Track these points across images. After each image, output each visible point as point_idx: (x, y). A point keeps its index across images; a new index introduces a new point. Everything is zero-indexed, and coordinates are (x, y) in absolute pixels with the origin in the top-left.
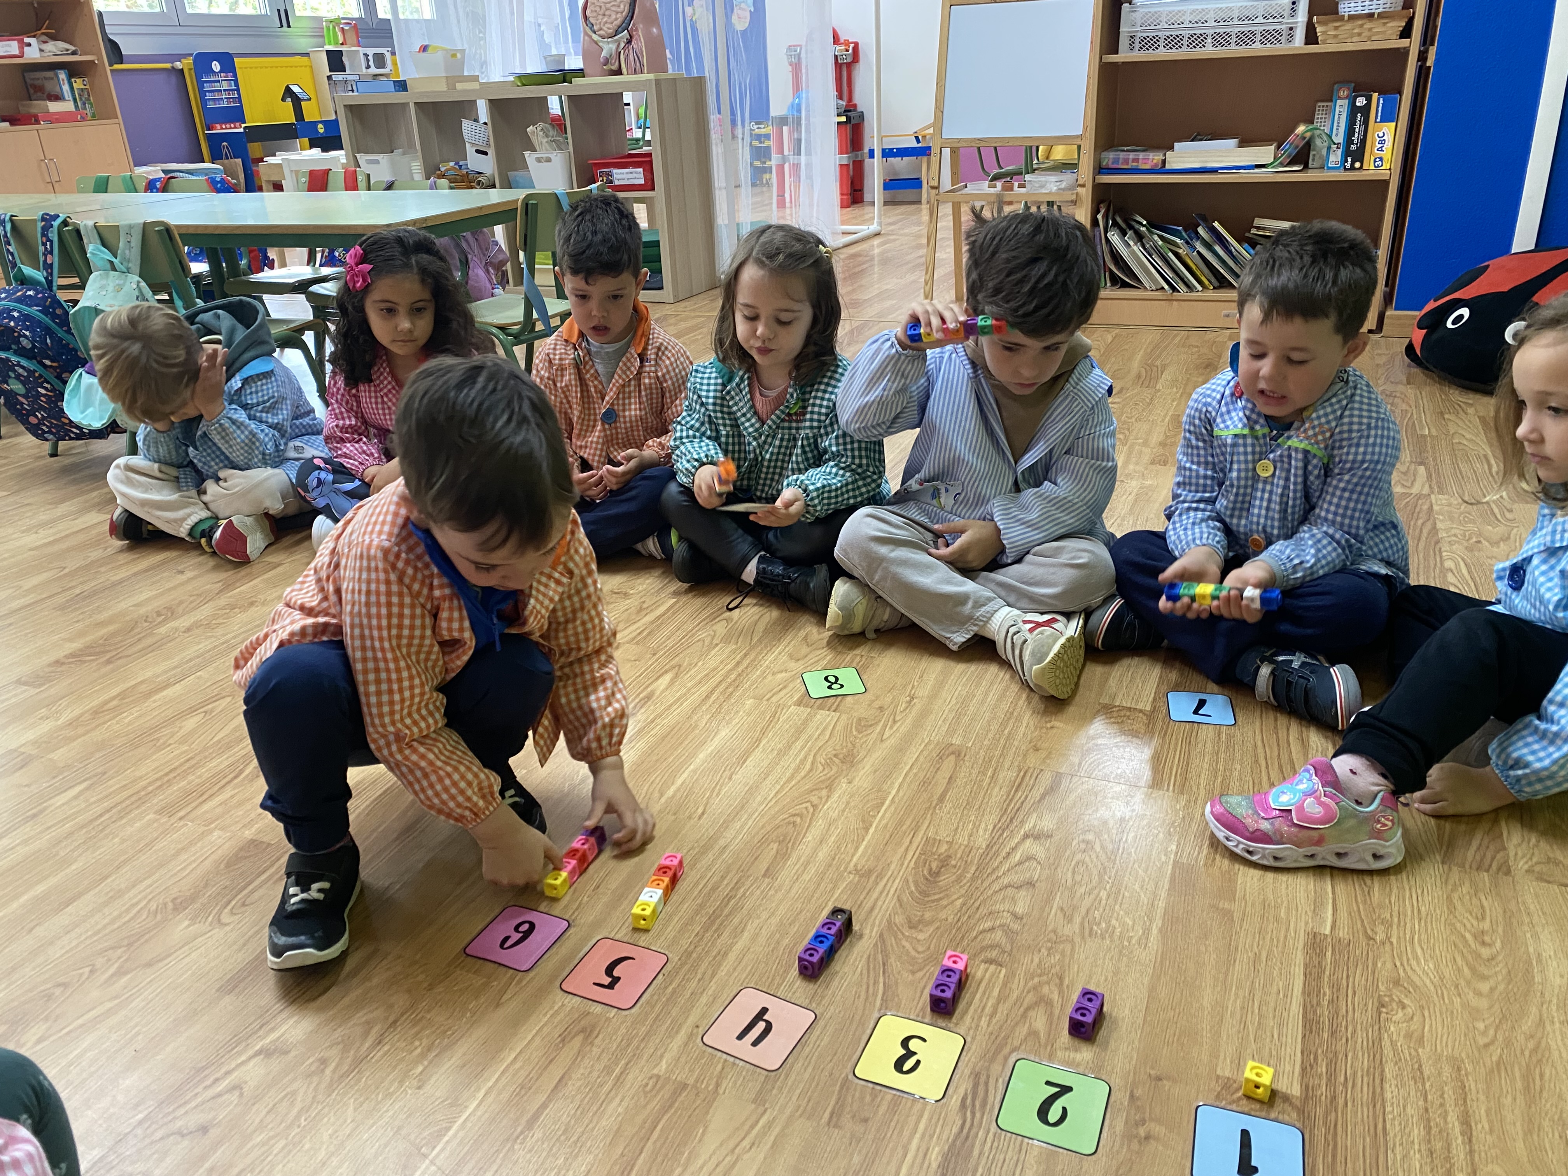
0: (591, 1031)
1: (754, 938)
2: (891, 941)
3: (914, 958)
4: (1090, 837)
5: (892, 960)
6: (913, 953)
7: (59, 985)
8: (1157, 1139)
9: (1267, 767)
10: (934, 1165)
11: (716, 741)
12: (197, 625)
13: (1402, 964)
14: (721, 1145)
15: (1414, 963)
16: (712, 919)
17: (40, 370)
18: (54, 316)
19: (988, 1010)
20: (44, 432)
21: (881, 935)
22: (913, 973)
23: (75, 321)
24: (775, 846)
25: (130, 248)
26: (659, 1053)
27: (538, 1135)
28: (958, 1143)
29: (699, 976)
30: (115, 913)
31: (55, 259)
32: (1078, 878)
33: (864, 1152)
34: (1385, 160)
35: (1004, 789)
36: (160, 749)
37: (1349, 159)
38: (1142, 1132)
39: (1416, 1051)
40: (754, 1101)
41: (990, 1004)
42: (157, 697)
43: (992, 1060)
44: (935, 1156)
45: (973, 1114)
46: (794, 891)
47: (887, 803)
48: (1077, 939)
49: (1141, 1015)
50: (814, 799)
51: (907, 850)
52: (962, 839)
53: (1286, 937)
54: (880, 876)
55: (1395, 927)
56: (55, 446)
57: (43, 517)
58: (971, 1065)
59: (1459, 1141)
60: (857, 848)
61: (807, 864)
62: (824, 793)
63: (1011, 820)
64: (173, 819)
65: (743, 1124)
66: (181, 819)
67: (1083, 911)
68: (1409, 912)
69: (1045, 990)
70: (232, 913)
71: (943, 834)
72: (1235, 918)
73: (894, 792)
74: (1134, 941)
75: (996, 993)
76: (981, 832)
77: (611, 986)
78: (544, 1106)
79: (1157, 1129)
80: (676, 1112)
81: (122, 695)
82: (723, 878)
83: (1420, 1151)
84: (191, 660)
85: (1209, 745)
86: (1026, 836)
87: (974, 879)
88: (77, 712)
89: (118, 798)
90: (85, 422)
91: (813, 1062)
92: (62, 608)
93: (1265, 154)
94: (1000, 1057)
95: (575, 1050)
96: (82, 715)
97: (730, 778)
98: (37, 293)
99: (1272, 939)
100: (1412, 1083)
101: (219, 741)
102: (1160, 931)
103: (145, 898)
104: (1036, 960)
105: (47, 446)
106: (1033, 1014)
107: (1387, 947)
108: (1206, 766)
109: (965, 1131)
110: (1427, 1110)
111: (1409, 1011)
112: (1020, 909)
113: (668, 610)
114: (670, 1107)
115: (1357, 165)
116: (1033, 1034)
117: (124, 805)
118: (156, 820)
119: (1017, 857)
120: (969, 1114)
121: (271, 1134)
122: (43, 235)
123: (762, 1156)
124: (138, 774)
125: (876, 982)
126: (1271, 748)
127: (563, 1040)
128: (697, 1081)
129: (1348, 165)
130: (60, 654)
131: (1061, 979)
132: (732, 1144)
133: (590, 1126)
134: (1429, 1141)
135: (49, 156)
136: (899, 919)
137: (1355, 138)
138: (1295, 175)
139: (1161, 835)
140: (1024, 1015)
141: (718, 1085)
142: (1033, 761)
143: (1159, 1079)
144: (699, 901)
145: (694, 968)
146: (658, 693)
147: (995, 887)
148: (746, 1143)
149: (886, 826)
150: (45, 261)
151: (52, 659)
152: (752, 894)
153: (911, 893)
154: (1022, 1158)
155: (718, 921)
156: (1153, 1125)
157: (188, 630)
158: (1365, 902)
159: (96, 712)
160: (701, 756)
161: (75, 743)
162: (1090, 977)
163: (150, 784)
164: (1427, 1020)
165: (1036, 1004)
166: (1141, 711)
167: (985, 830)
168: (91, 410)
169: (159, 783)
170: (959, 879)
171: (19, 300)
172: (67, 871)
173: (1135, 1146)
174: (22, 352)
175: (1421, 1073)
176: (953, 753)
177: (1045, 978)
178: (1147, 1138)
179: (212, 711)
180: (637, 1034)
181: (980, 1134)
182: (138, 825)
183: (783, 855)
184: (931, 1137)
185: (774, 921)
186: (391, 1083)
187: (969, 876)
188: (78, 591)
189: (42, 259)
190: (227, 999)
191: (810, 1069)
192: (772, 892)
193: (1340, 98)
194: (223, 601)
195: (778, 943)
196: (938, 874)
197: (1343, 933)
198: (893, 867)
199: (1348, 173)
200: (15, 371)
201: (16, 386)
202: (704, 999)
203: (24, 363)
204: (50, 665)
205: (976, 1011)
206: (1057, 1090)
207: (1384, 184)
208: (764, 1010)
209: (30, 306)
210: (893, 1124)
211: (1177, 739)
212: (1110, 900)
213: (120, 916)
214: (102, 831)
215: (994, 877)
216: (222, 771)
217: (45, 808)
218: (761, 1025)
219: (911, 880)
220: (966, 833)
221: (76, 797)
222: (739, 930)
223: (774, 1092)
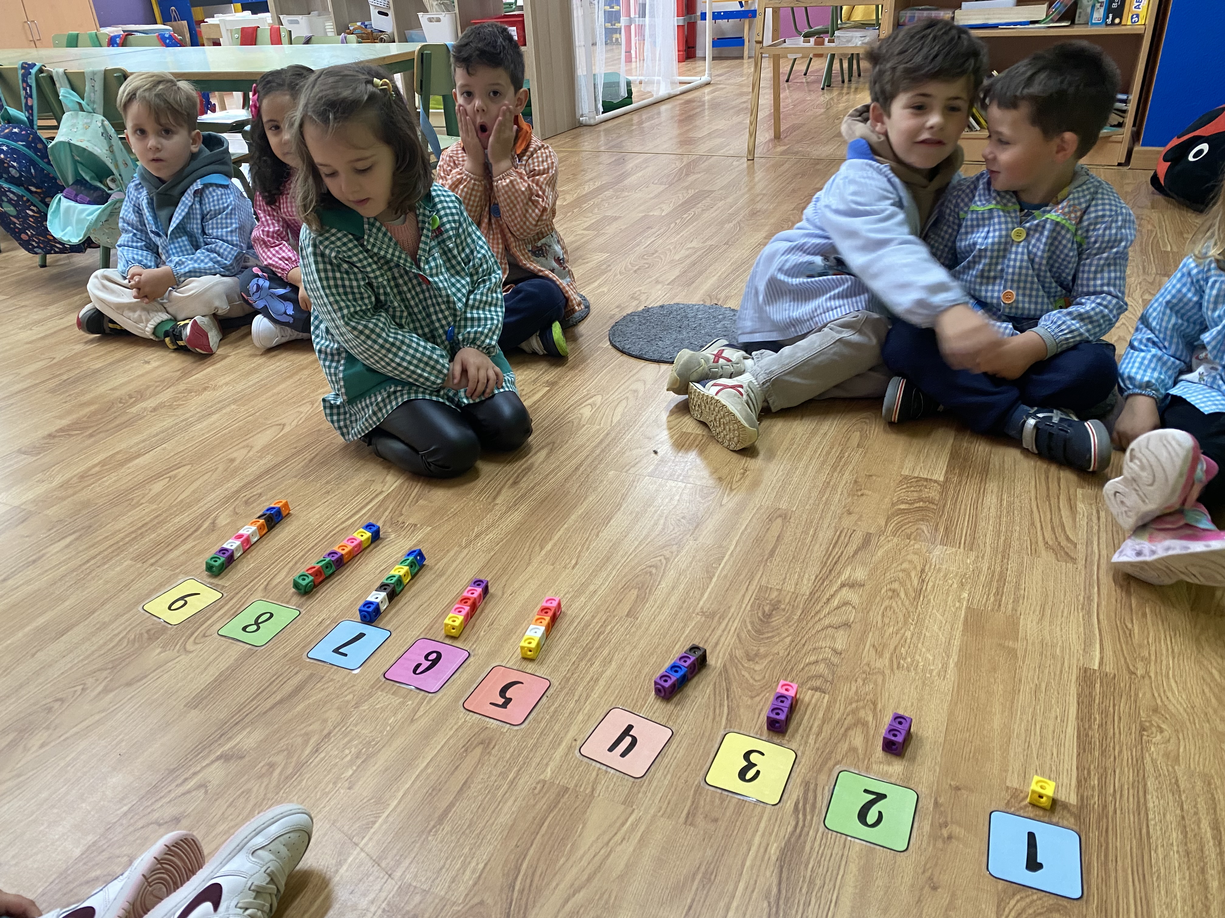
0: (489, 743)
1: (621, 666)
2: (732, 671)
3: (753, 685)
4: (896, 585)
5: (734, 686)
6: (751, 681)
7: (57, 700)
8: (958, 839)
9: (1042, 528)
10: (774, 858)
11: (585, 504)
12: (161, 406)
13: (1159, 695)
14: (598, 839)
15: (1169, 694)
16: (586, 649)
17: (27, 196)
18: (36, 150)
19: (815, 729)
20: (34, 247)
21: (725, 666)
22: (752, 698)
23: (53, 155)
24: (635, 592)
25: (95, 91)
26: (545, 762)
27: (447, 828)
28: (793, 840)
29: (576, 698)
30: (101, 642)
31: (34, 102)
32: (887, 621)
33: (715, 847)
34: (1141, 16)
35: (824, 547)
36: (134, 507)
37: (1111, 16)
38: (945, 832)
39: (1173, 768)
40: (624, 803)
41: (816, 725)
42: (131, 465)
43: (820, 771)
44: (774, 851)
45: (805, 815)
46: (652, 628)
47: (727, 557)
48: (887, 672)
49: (943, 735)
50: (667, 553)
51: (744, 596)
52: (790, 587)
53: (1061, 672)
54: (722, 618)
55: (1152, 663)
56: (44, 259)
57: (36, 317)
58: (801, 774)
59: (1211, 843)
60: (702, 595)
61: (661, 607)
62: (675, 548)
63: (830, 571)
64: (146, 565)
65: (615, 822)
66: (152, 565)
67: (892, 647)
68: (1164, 652)
69: (862, 714)
70: (195, 643)
71: (774, 583)
72: (1019, 655)
73: (732, 548)
74: (934, 673)
75: (821, 715)
76: (805, 581)
77: (504, 705)
78: (451, 805)
79: (956, 830)
80: (560, 810)
81: (103, 463)
82: (594, 617)
83: (1178, 852)
84: (157, 435)
85: (993, 510)
86: (843, 585)
87: (800, 620)
88: (68, 476)
89: (101, 548)
90: (65, 239)
91: (671, 770)
92: (53, 391)
93: (1039, 11)
94: (826, 769)
95: (476, 759)
96: (71, 478)
97: (597, 536)
98: (21, 130)
99: (1049, 673)
100: (1170, 795)
101: (182, 501)
102: (956, 665)
103: (125, 629)
104: (854, 688)
105: (37, 259)
106: (851, 733)
107: (1147, 681)
108: (991, 528)
109: (798, 831)
110: (1183, 818)
111: (1166, 734)
112: (839, 646)
113: (543, 396)
114: (555, 807)
115: (1117, 21)
116: (853, 750)
117: (106, 553)
118: (131, 566)
119: (835, 602)
120: (801, 816)
121: (232, 823)
122: (24, 81)
123: (631, 849)
124: (117, 527)
125: (721, 705)
126: (1045, 513)
127: (466, 750)
128: (576, 786)
129: (1109, 21)
130: (52, 429)
131: (875, 704)
132: (606, 838)
133: (491, 822)
134: (1186, 844)
135: (31, 19)
136: (739, 653)
138: (1064, 30)
139: (955, 586)
140: (845, 735)
141: (593, 790)
142: (847, 522)
143: (958, 788)
144: (574, 636)
145: (572, 691)
146: (536, 465)
147: (818, 627)
148: (618, 837)
149: (726, 576)
150: (26, 103)
151: (46, 433)
152: (618, 630)
153: (748, 631)
154: (846, 853)
155: (590, 653)
156: (954, 827)
157: (154, 410)
158: (1127, 643)
159: (82, 477)
160: (573, 517)
161: (65, 502)
162: (899, 703)
163: (126, 536)
164: (1182, 742)
165: (855, 725)
166: (935, 481)
167: (809, 580)
168: (69, 228)
169: (133, 536)
170: (788, 620)
171: (6, 137)
172: (62, 607)
173: (940, 844)
174: (11, 180)
175: (1178, 786)
176: (780, 516)
177: (861, 704)
178: (950, 837)
179: (175, 476)
180: (526, 746)
181: (811, 833)
182: (118, 569)
183: (642, 599)
184: (771, 834)
185: (637, 653)
186: (327, 784)
187: (796, 617)
188: (65, 377)
189: (23, 101)
190: (194, 713)
191: (669, 777)
192: (634, 629)
194: (182, 386)
195: (640, 671)
196: (770, 616)
197: (1109, 669)
198: (732, 610)
199: (1108, 28)
200: (7, 196)
201: (9, 209)
202: (580, 717)
203: (14, 189)
204: (44, 438)
205: (804, 730)
206: (873, 797)
207: (1139, 37)
208: (630, 727)
209: (16, 141)
210: (738, 824)
211: (966, 505)
212: (915, 638)
213: (105, 644)
214: (89, 574)
215: (817, 618)
216: (184, 526)
217: (43, 555)
218: (628, 740)
219: (748, 620)
220: (793, 582)
221: (67, 546)
222: (608, 660)
223: (640, 795)
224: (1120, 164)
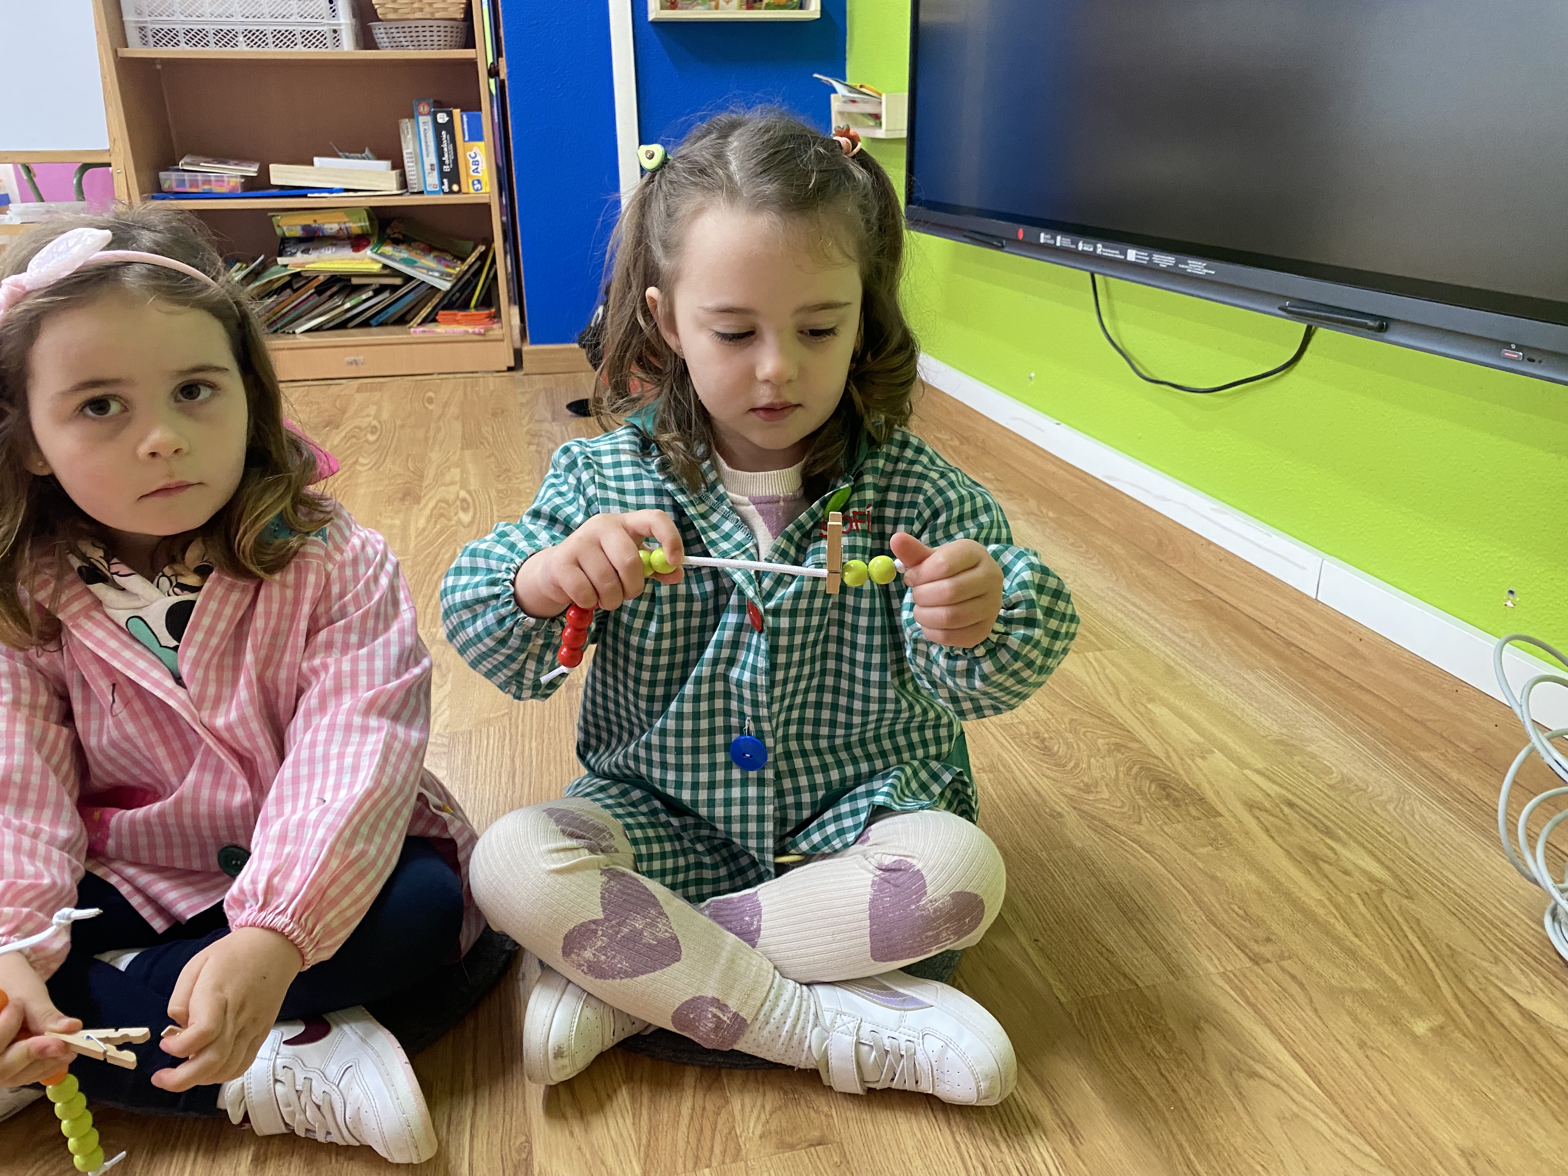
34: (483, 183)
37: (445, 181)
115: (456, 187)
129: (446, 188)
137: (446, 158)
193: (421, 114)
199: (448, 197)
207: (486, 208)
224: (510, 369)
